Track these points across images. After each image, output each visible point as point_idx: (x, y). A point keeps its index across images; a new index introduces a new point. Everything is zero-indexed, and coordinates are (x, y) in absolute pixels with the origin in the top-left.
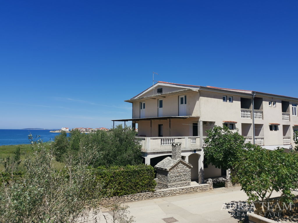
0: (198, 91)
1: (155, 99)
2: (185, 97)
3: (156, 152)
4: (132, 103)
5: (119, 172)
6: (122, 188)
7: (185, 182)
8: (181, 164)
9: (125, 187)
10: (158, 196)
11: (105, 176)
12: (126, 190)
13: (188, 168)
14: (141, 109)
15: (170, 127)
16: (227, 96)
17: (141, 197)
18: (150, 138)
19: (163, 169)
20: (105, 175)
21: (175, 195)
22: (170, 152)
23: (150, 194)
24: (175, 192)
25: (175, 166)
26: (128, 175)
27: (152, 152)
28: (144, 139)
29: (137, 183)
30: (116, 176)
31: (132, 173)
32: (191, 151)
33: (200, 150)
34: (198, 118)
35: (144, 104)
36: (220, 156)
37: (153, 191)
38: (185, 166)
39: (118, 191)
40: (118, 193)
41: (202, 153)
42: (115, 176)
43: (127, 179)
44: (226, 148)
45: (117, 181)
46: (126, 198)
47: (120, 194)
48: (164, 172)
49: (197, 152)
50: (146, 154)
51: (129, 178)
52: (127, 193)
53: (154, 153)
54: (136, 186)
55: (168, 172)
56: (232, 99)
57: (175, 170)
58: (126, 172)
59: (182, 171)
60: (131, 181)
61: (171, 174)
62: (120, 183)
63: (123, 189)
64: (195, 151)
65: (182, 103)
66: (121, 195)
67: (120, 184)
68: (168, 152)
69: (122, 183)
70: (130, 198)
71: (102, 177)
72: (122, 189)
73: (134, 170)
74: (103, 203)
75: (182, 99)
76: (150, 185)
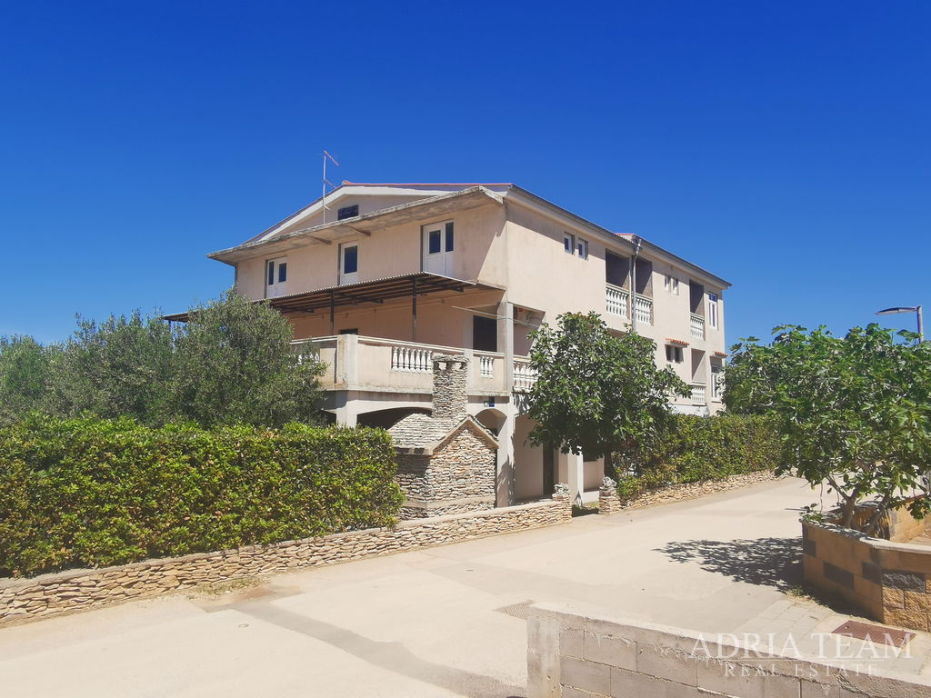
0: (501, 201)
1: (329, 242)
2: (450, 229)
3: (378, 390)
4: (236, 265)
5: (264, 444)
6: (275, 510)
7: (478, 499)
8: (466, 434)
9: (288, 508)
10: (409, 545)
11: (206, 459)
12: (292, 519)
13: (486, 451)
14: (271, 283)
15: (414, 313)
16: (573, 237)
17: (347, 546)
18: (356, 338)
19: (407, 450)
20: (207, 453)
21: (462, 537)
22: (428, 397)
23: (382, 532)
24: (462, 529)
25: (449, 441)
26: (300, 457)
27: (365, 389)
28: (333, 344)
29: (336, 491)
30: (253, 459)
31: (315, 448)
32: (480, 399)
33: (505, 400)
34: (499, 292)
35: (283, 268)
36: (591, 406)
37: (392, 525)
38: (480, 444)
39: (263, 522)
40: (260, 532)
41: (510, 411)
42: (247, 458)
43: (295, 474)
44: (614, 377)
45: (255, 479)
46: (291, 550)
47: (267, 537)
48: (415, 462)
49: (498, 406)
51: (304, 471)
52: (297, 532)
53: (370, 395)
54: (329, 502)
55: (428, 458)
56: (586, 249)
57: (449, 454)
58: (291, 444)
59: (471, 458)
60: (310, 483)
61: (437, 469)
62: (268, 488)
63: (281, 515)
64: (492, 400)
65: (435, 248)
66: (273, 541)
67: (267, 495)
68: (413, 397)
69: (277, 488)
70: (307, 554)
71: (193, 462)
72: (276, 515)
73: (324, 438)
74: (197, 576)
75: (435, 238)
76: (379, 503)
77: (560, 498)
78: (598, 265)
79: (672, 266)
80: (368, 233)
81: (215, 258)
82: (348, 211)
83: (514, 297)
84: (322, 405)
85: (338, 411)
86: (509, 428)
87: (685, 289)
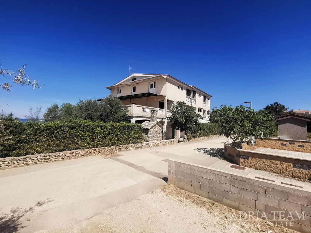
0: (165, 78)
1: (130, 85)
2: (155, 83)
3: (139, 116)
4: (111, 90)
5: (116, 126)
6: (118, 139)
7: (159, 138)
8: (157, 125)
9: (121, 139)
10: (145, 147)
11: (105, 129)
12: (121, 141)
13: (161, 129)
14: (118, 93)
15: (147, 100)
16: (180, 86)
17: (133, 147)
18: (135, 105)
19: (145, 128)
20: (105, 127)
21: (156, 146)
22: (149, 118)
23: (139, 144)
24: (155, 144)
25: (153, 127)
26: (123, 129)
27: (137, 116)
28: (130, 106)
29: (130, 136)
30: (114, 129)
31: (126, 127)
32: (160, 118)
33: (165, 119)
34: (164, 97)
35: (120, 90)
36: (182, 120)
37: (141, 143)
38: (160, 127)
39: (116, 142)
40: (115, 143)
41: (166, 121)
42: (113, 129)
43: (122, 132)
44: (187, 115)
45: (114, 133)
46: (121, 147)
47: (116, 144)
48: (146, 131)
49: (163, 120)
50: (131, 117)
51: (124, 132)
52: (122, 144)
53: (138, 117)
54: (129, 138)
55: (149, 130)
56: (183, 88)
57: (153, 129)
58: (122, 126)
59: (158, 130)
60: (125, 134)
61: (151, 132)
62: (117, 135)
63: (119, 140)
64: (162, 119)
65: (151, 87)
66: (118, 145)
67: (117, 136)
68: (146, 117)
69: (119, 135)
70: (124, 148)
71: (102, 129)
72: (118, 140)
73: (128, 125)
74: (102, 152)
75: (152, 85)
76: (139, 138)
77: (176, 139)
78: (185, 92)
79: (200, 93)
80: (138, 84)
81: (107, 88)
82: (134, 79)
83: (168, 98)
84: (128, 119)
85: (131, 120)
86: (166, 124)
87: (202, 97)
